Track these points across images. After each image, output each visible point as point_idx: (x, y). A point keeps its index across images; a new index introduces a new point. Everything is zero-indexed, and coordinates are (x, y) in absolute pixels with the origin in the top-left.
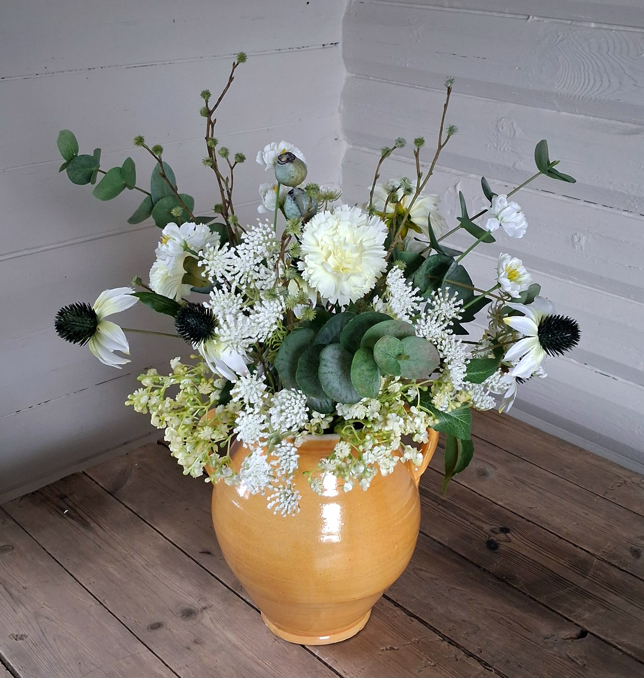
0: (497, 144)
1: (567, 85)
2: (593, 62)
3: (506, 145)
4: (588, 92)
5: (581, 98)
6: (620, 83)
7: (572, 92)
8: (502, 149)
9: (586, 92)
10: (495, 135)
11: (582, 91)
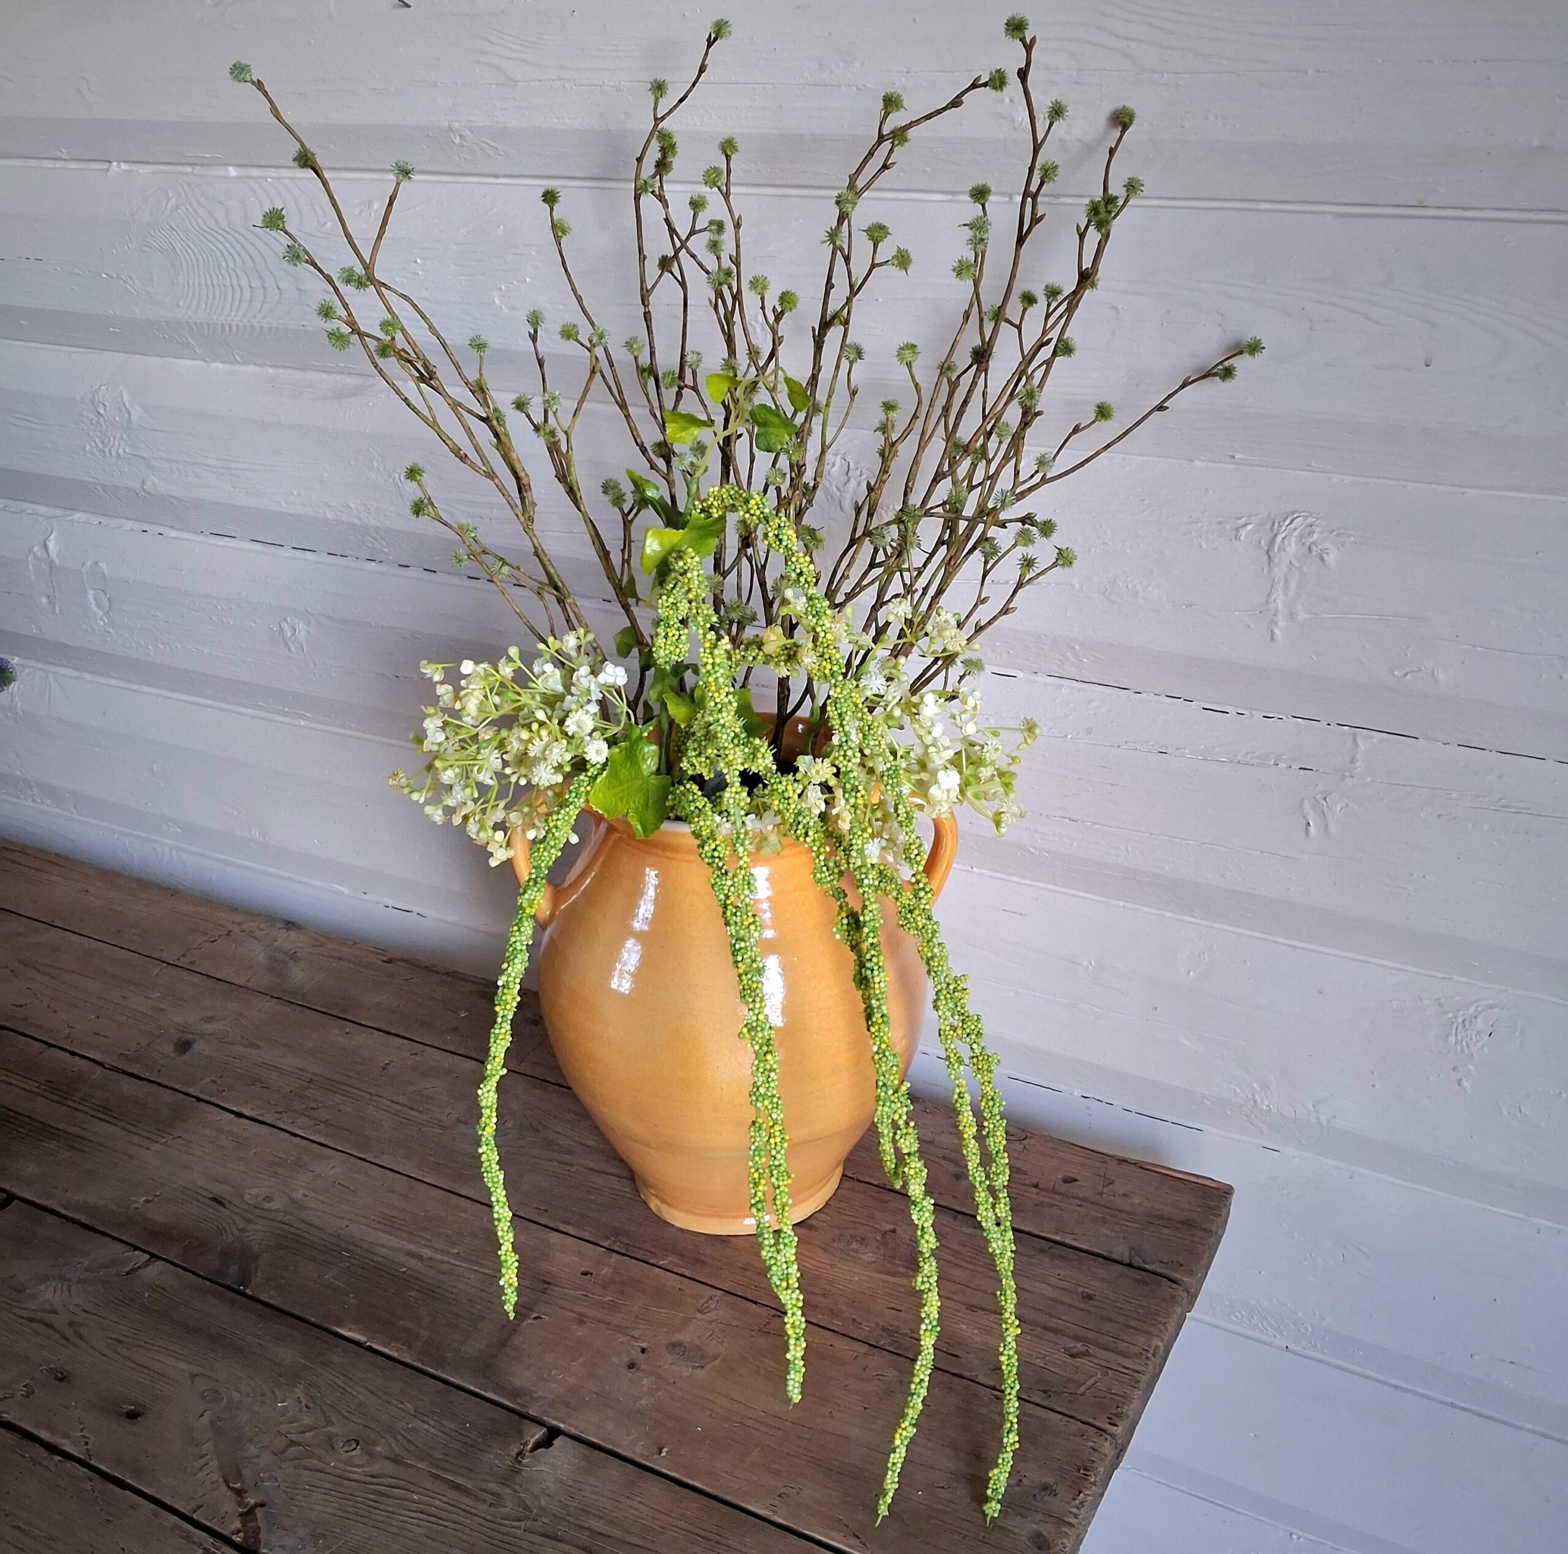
0: (103, 443)
1: (204, 305)
2: (238, 247)
3: (119, 443)
4: (244, 315)
5: (234, 329)
8: (114, 453)
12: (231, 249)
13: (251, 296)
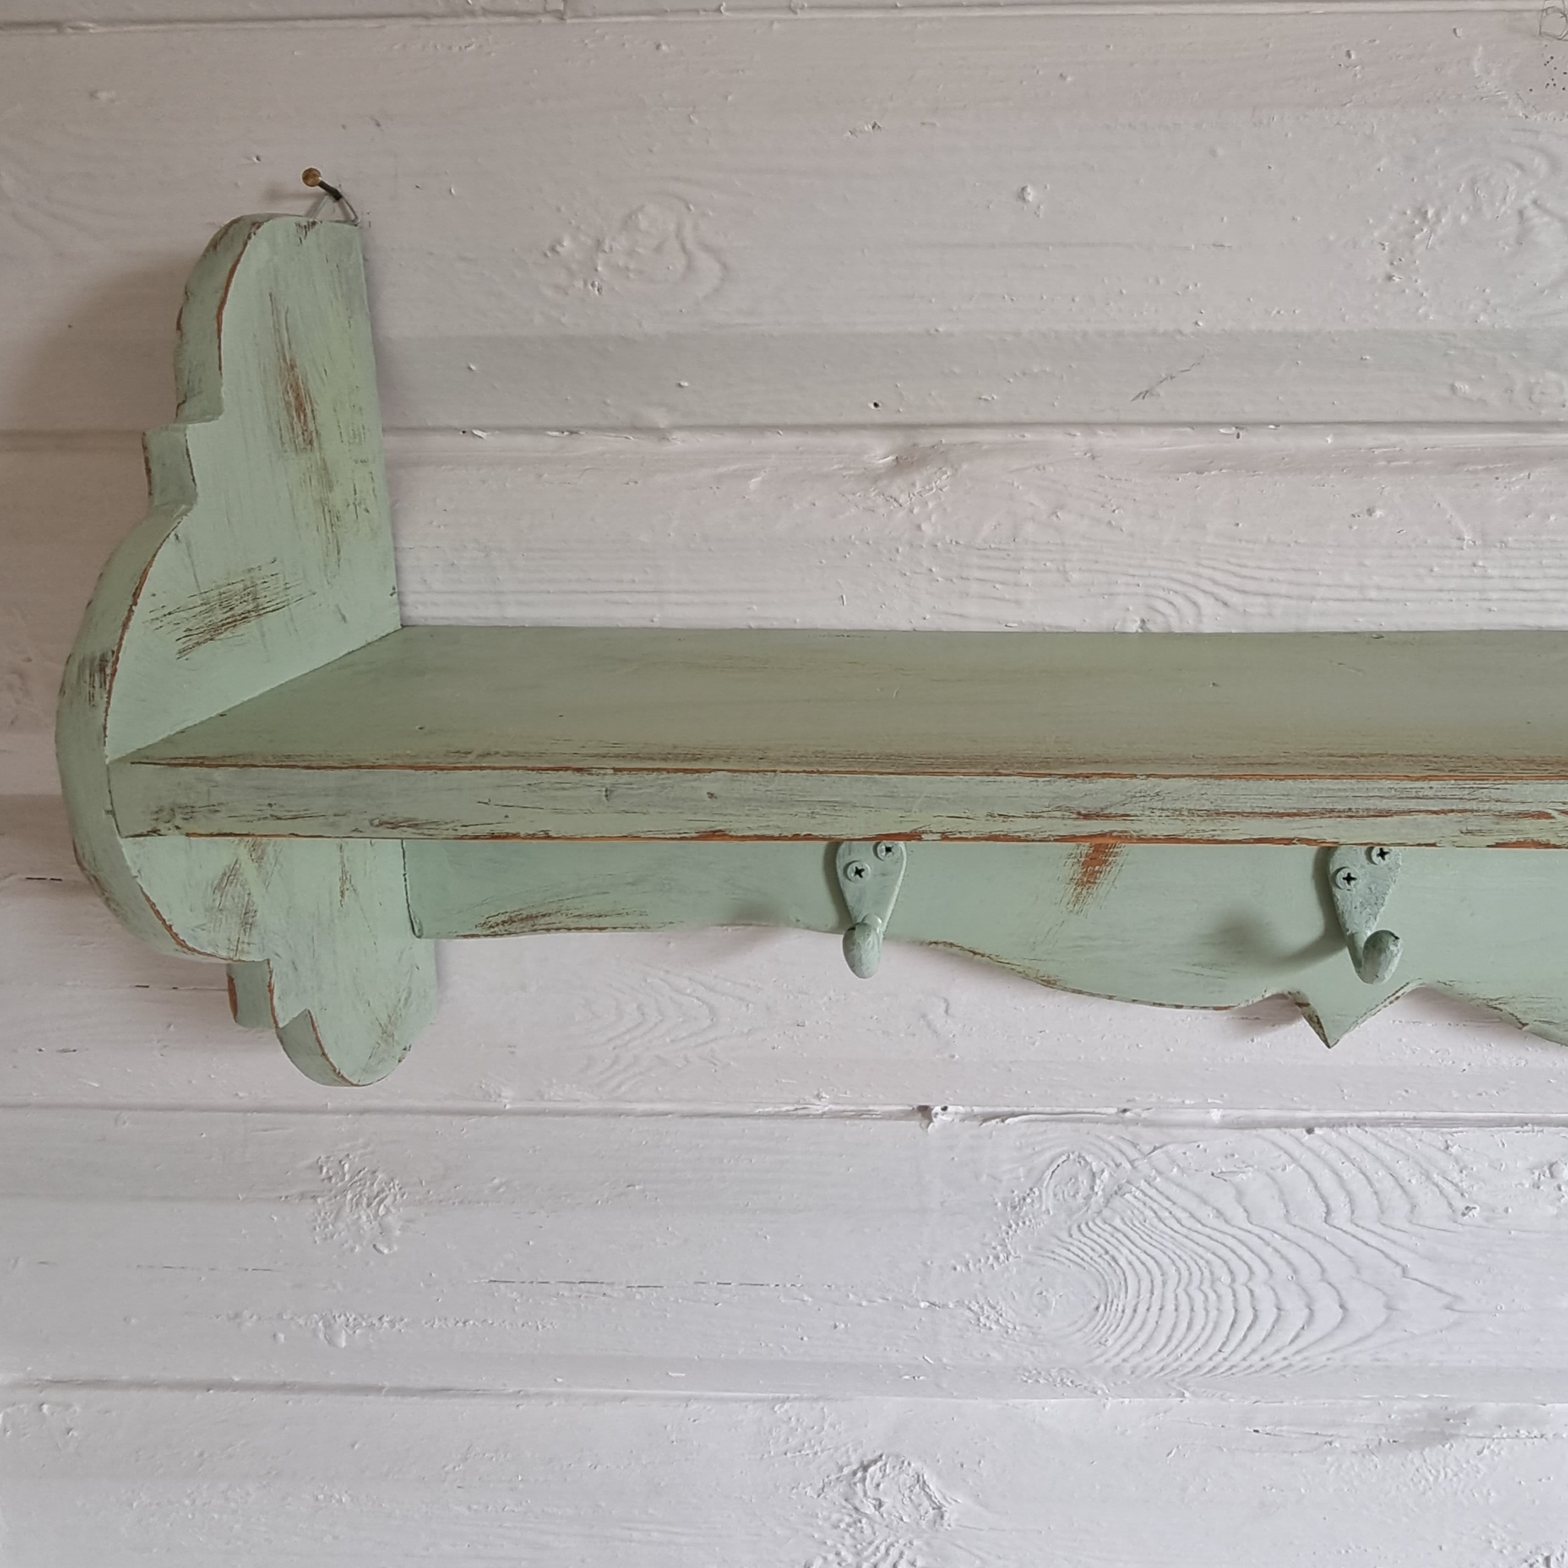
0: (858, 1554)
1: (1163, 1340)
2: (1267, 1253)
3: (901, 1555)
4: (1254, 1351)
6: (1389, 1307)
7: (1185, 1358)
9: (1246, 1349)
10: (843, 1526)
11: (1228, 1350)
12: (1247, 1255)
13: (1277, 1321)
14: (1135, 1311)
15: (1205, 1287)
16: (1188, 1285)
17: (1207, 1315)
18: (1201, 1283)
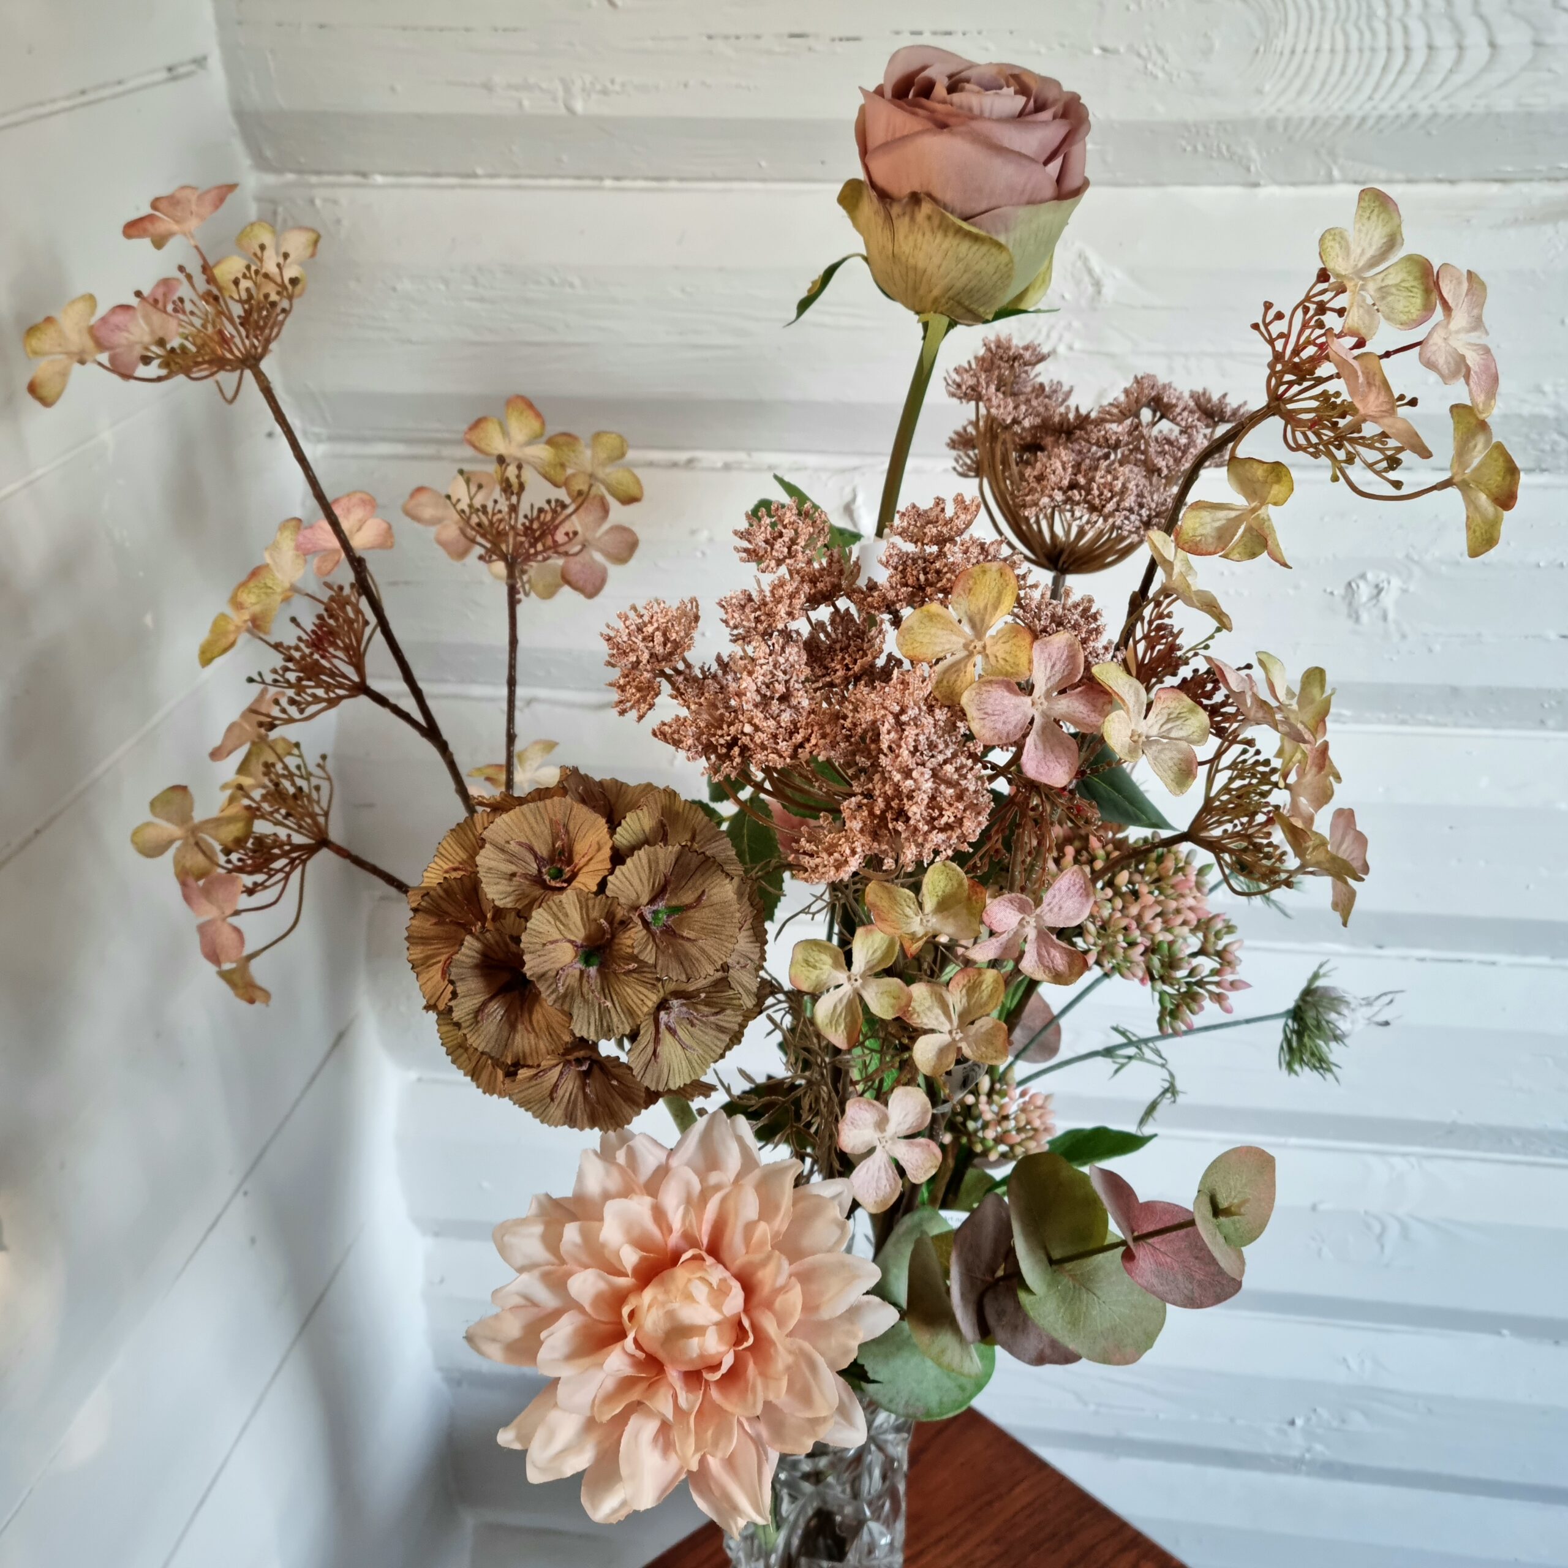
4: (1403, 97)
5: (1370, 122)
6: (1537, 43)
7: (1335, 104)
9: (1396, 94)
11: (1378, 96)
13: (1427, 63)
14: (1293, 52)
15: (1362, 23)
16: (1346, 20)
17: (1361, 58)
18: (1358, 18)
